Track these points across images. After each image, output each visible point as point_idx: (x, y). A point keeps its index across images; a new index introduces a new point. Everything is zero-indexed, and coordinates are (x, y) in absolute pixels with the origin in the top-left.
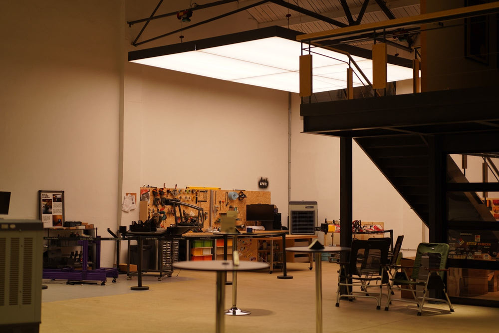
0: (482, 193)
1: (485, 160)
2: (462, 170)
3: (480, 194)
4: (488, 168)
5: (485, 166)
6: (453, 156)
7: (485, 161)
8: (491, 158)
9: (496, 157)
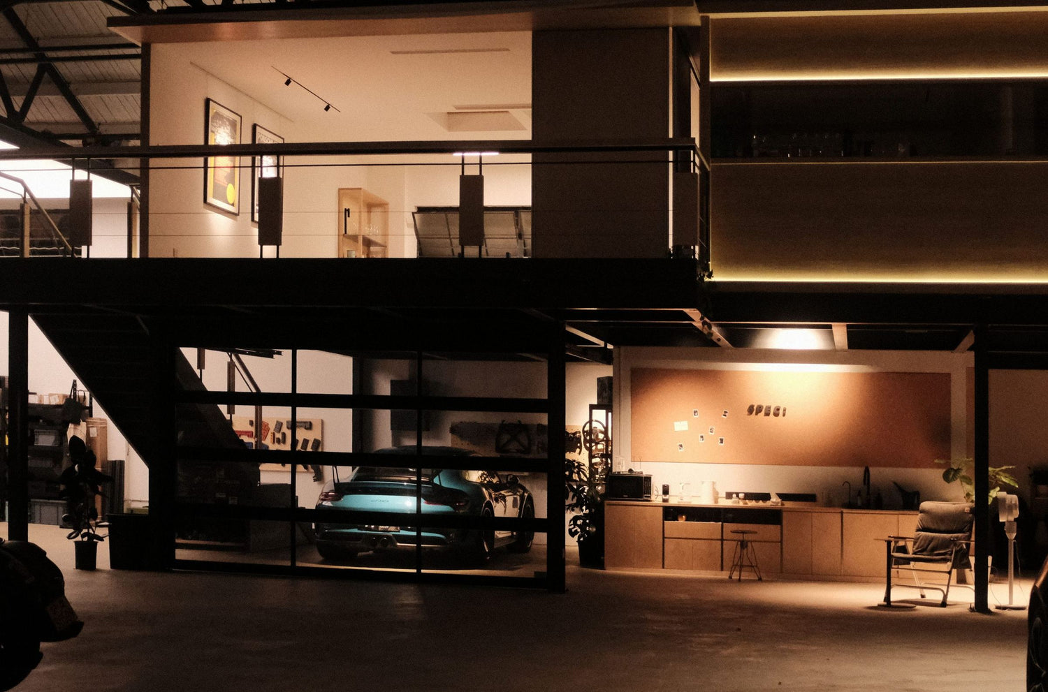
0: (226, 406)
1: (231, 356)
2: (197, 372)
3: (223, 408)
4: (236, 369)
5: (231, 367)
6: (184, 350)
7: (231, 360)
8: (240, 355)
9: (247, 354)
